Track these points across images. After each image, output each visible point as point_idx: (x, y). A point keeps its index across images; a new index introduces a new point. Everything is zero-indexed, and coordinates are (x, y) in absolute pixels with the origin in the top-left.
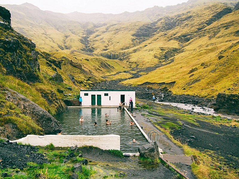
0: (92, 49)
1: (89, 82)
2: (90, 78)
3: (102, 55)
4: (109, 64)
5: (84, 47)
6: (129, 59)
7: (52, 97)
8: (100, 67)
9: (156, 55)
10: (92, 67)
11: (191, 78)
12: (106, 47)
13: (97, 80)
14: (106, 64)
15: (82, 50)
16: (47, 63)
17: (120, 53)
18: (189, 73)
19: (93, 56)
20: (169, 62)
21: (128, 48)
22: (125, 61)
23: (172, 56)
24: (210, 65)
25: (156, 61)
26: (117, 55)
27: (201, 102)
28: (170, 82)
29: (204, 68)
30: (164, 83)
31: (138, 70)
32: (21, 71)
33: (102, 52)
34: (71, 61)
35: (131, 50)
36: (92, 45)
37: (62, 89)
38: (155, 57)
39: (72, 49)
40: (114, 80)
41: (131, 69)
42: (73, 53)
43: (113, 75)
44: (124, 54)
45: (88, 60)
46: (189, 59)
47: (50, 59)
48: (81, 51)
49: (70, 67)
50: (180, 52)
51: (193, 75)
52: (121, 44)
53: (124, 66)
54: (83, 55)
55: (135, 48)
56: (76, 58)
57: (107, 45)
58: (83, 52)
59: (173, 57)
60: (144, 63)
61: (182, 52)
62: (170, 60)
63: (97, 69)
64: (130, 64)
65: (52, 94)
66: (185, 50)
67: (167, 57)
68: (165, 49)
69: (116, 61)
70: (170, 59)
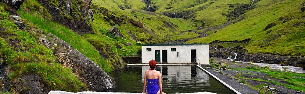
0: (153, 8)
1: (152, 41)
2: (152, 37)
3: (165, 14)
4: (173, 23)
5: (145, 6)
6: (194, 17)
7: (107, 51)
8: (163, 26)
9: (224, 12)
10: (155, 26)
11: (269, 34)
12: (168, 5)
13: (160, 40)
14: (169, 23)
15: (144, 10)
16: (105, 18)
17: (184, 11)
18: (266, 29)
19: (155, 15)
20: (239, 20)
21: (193, 6)
22: (190, 20)
23: (241, 13)
24: (291, 18)
25: (224, 19)
26: (181, 13)
27: (284, 61)
28: (244, 39)
29: (284, 22)
30: (236, 41)
31: (205, 29)
32: (70, 19)
33: (165, 11)
34: (132, 19)
35: (196, 7)
36: (154, 3)
37: (121, 44)
38: (223, 15)
39: (133, 9)
40: (179, 40)
41: (197, 28)
42: (134, 13)
43: (177, 34)
44: (188, 12)
45: (150, 19)
46: (263, 15)
47: (108, 14)
48: (142, 10)
49: (130, 25)
50: (251, 9)
51: (271, 31)
52: (184, 2)
53: (188, 25)
54: (144, 14)
55: (201, 5)
56: (137, 17)
57: (170, 4)
58: (144, 11)
59: (243, 14)
60: (211, 21)
61: (254, 8)
62: (240, 18)
63: (160, 29)
64: (195, 23)
65: (108, 47)
66: (257, 6)
67: (237, 14)
68: (234, 5)
69: (180, 20)
70: (240, 16)
